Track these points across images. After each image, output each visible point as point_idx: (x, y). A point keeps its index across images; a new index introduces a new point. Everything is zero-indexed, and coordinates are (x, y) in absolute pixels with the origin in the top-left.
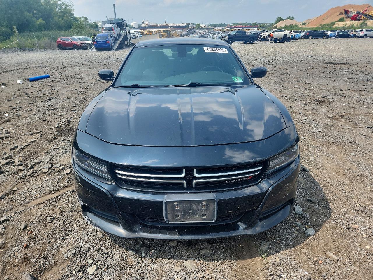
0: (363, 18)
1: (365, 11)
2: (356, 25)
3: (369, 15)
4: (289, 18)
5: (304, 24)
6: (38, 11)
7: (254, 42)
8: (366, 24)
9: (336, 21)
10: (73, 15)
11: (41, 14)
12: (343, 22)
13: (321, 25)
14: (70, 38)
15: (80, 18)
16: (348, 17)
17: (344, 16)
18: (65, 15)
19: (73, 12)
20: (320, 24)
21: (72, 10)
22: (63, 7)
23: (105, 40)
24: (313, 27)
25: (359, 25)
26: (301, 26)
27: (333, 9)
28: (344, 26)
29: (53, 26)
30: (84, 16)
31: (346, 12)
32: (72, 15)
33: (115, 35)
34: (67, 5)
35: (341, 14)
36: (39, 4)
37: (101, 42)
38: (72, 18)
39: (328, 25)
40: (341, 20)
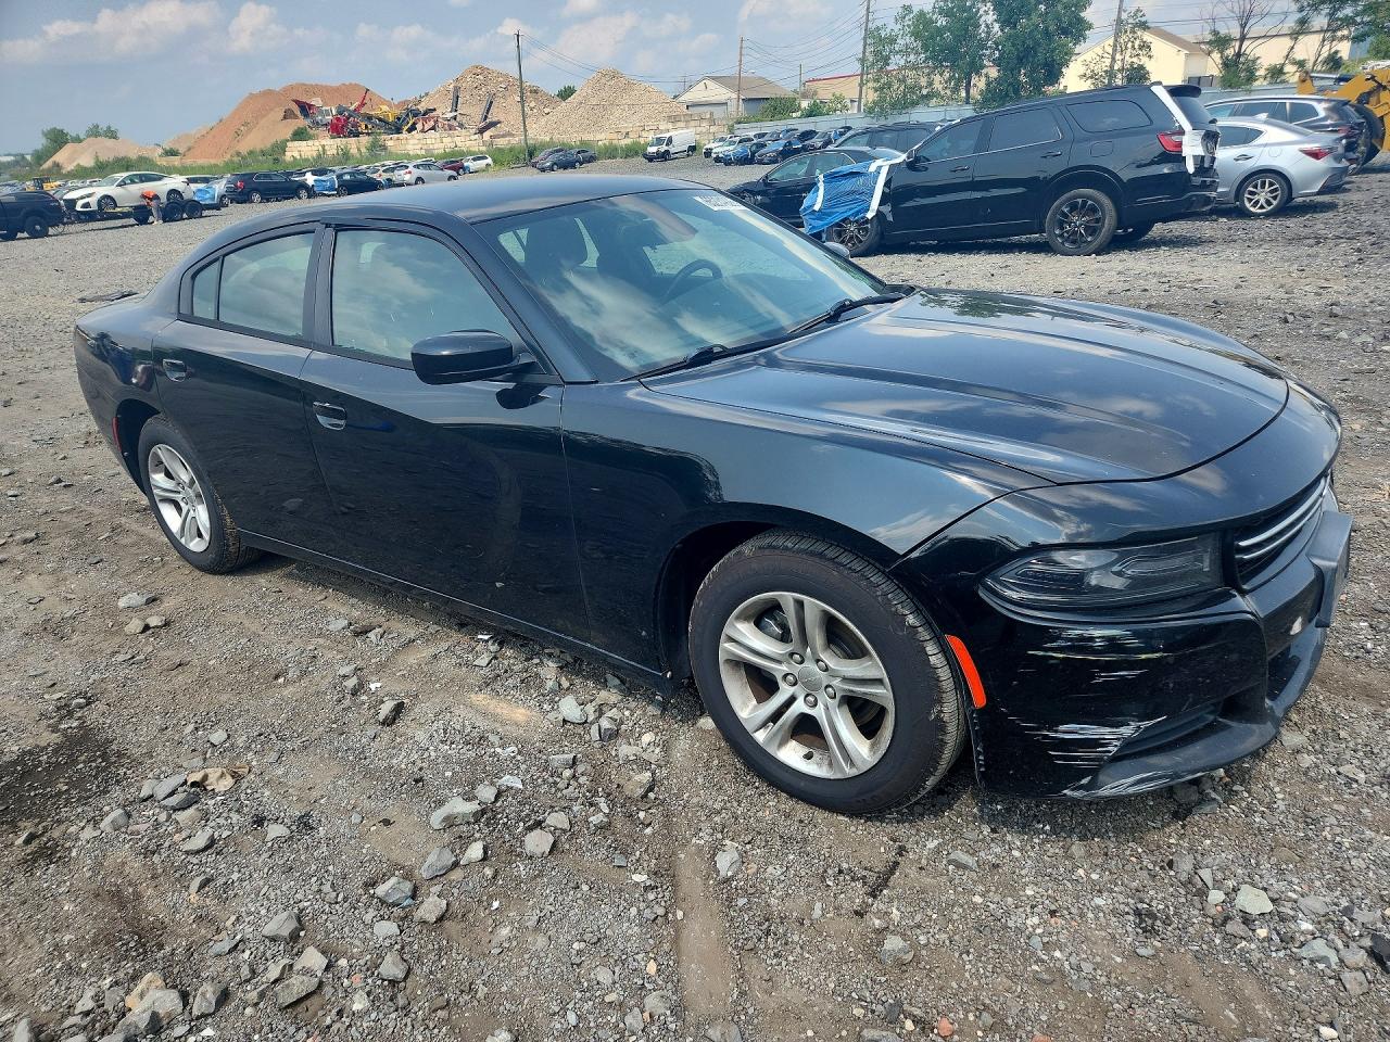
0: (364, 127)
1: (363, 104)
2: (354, 151)
3: (380, 120)
4: (95, 132)
5: (172, 153)
7: (51, 231)
8: (384, 148)
9: (288, 141)
12: (310, 143)
13: (238, 154)
16: (317, 124)
17: (302, 122)
20: (232, 151)
24: (213, 161)
25: (363, 150)
26: (163, 162)
27: (252, 96)
28: (319, 156)
31: (305, 109)
35: (288, 115)
39: (263, 153)
40: (300, 135)
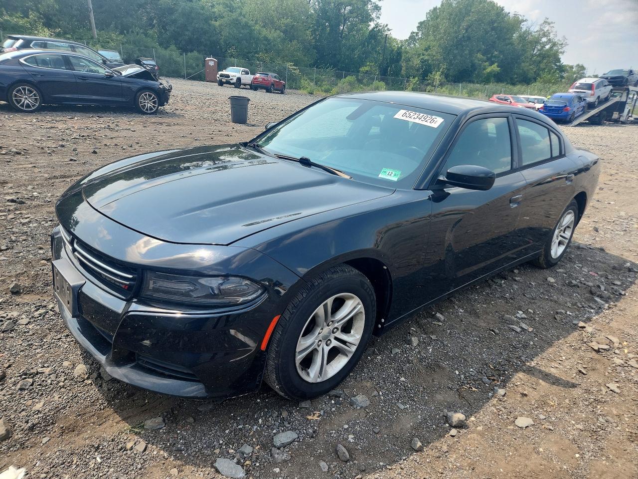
6: (500, 52)
10: (560, 62)
11: (503, 56)
14: (512, 97)
15: (572, 67)
18: (545, 61)
19: (561, 56)
21: (561, 52)
22: (547, 47)
23: (561, 106)
29: (516, 76)
30: (580, 64)
32: (559, 60)
33: (591, 99)
34: (554, 44)
36: (508, 41)
37: (553, 108)
38: (556, 65)
